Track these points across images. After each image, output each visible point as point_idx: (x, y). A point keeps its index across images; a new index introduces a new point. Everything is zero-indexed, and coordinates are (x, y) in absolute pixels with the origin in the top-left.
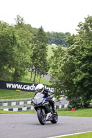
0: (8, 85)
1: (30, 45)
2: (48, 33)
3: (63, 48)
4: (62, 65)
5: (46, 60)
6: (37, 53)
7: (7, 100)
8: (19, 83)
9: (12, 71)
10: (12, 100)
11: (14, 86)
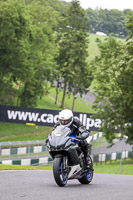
0: (12, 115)
1: (55, 34)
2: (90, 12)
3: (117, 40)
4: (117, 74)
5: (85, 64)
6: (68, 50)
7: (10, 143)
8: (33, 110)
9: (18, 85)
10: (19, 143)
11: (23, 116)
